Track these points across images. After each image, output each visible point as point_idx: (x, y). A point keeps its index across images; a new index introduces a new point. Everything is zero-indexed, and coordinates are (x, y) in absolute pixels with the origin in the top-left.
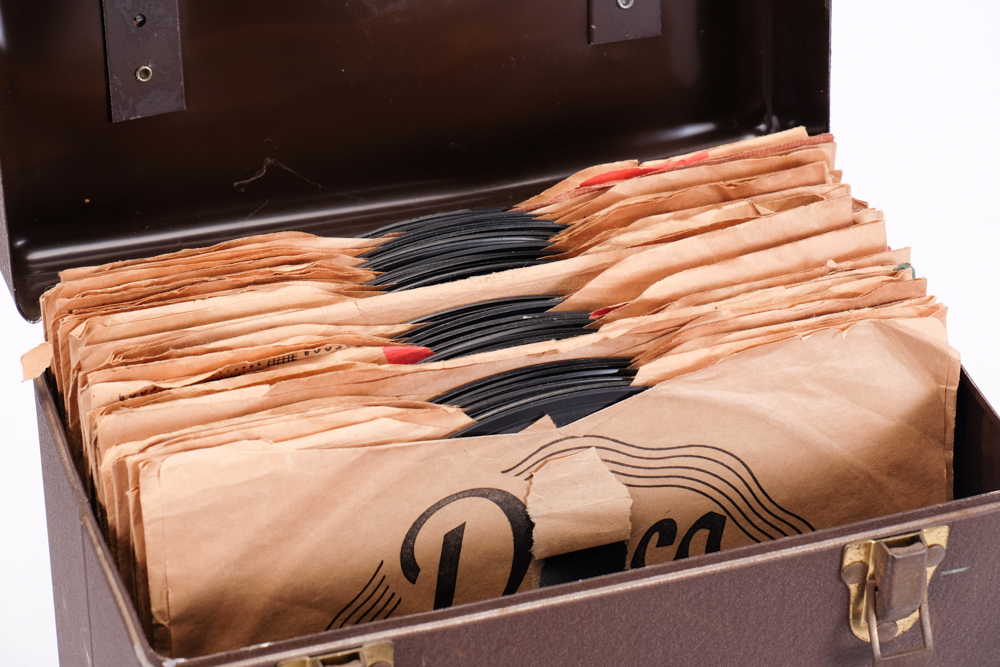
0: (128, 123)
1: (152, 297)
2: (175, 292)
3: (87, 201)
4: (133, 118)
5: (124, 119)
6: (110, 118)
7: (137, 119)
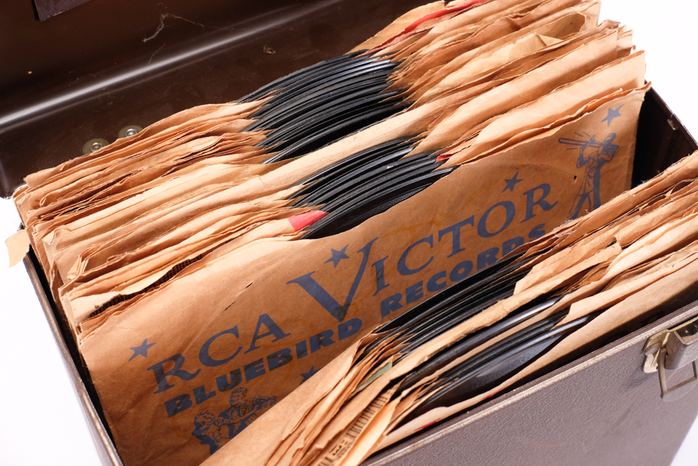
0: (52, 18)
1: (101, 193)
2: (118, 184)
3: (30, 73)
4: (56, 14)
5: (49, 17)
6: (37, 18)
7: (59, 15)
